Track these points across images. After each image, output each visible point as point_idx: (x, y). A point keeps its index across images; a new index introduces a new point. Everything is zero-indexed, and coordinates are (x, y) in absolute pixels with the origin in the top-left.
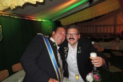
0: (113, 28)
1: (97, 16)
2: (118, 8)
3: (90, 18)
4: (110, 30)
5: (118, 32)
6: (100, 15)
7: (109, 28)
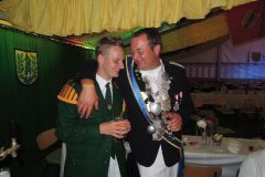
0: (213, 69)
1: (191, 45)
2: (226, 33)
3: (178, 47)
4: (208, 73)
5: (222, 76)
6: (196, 43)
7: (207, 70)
